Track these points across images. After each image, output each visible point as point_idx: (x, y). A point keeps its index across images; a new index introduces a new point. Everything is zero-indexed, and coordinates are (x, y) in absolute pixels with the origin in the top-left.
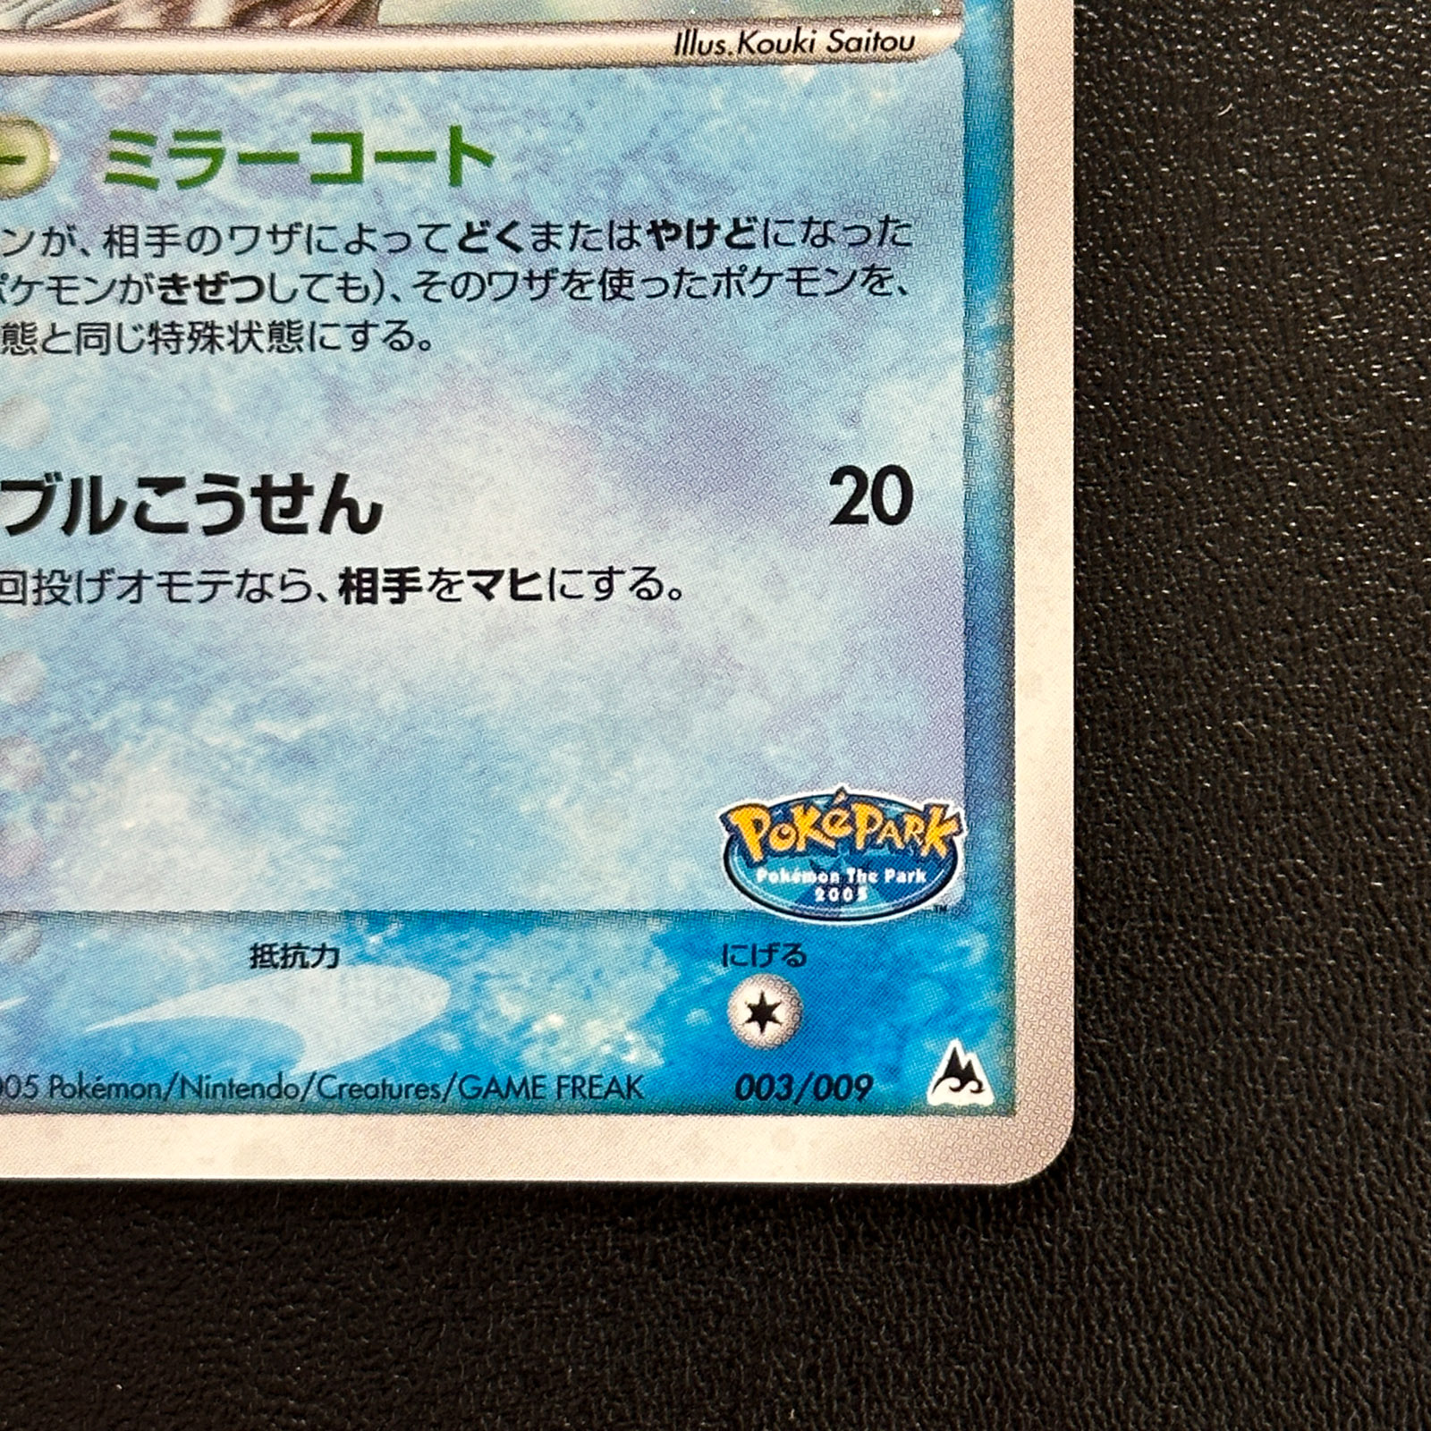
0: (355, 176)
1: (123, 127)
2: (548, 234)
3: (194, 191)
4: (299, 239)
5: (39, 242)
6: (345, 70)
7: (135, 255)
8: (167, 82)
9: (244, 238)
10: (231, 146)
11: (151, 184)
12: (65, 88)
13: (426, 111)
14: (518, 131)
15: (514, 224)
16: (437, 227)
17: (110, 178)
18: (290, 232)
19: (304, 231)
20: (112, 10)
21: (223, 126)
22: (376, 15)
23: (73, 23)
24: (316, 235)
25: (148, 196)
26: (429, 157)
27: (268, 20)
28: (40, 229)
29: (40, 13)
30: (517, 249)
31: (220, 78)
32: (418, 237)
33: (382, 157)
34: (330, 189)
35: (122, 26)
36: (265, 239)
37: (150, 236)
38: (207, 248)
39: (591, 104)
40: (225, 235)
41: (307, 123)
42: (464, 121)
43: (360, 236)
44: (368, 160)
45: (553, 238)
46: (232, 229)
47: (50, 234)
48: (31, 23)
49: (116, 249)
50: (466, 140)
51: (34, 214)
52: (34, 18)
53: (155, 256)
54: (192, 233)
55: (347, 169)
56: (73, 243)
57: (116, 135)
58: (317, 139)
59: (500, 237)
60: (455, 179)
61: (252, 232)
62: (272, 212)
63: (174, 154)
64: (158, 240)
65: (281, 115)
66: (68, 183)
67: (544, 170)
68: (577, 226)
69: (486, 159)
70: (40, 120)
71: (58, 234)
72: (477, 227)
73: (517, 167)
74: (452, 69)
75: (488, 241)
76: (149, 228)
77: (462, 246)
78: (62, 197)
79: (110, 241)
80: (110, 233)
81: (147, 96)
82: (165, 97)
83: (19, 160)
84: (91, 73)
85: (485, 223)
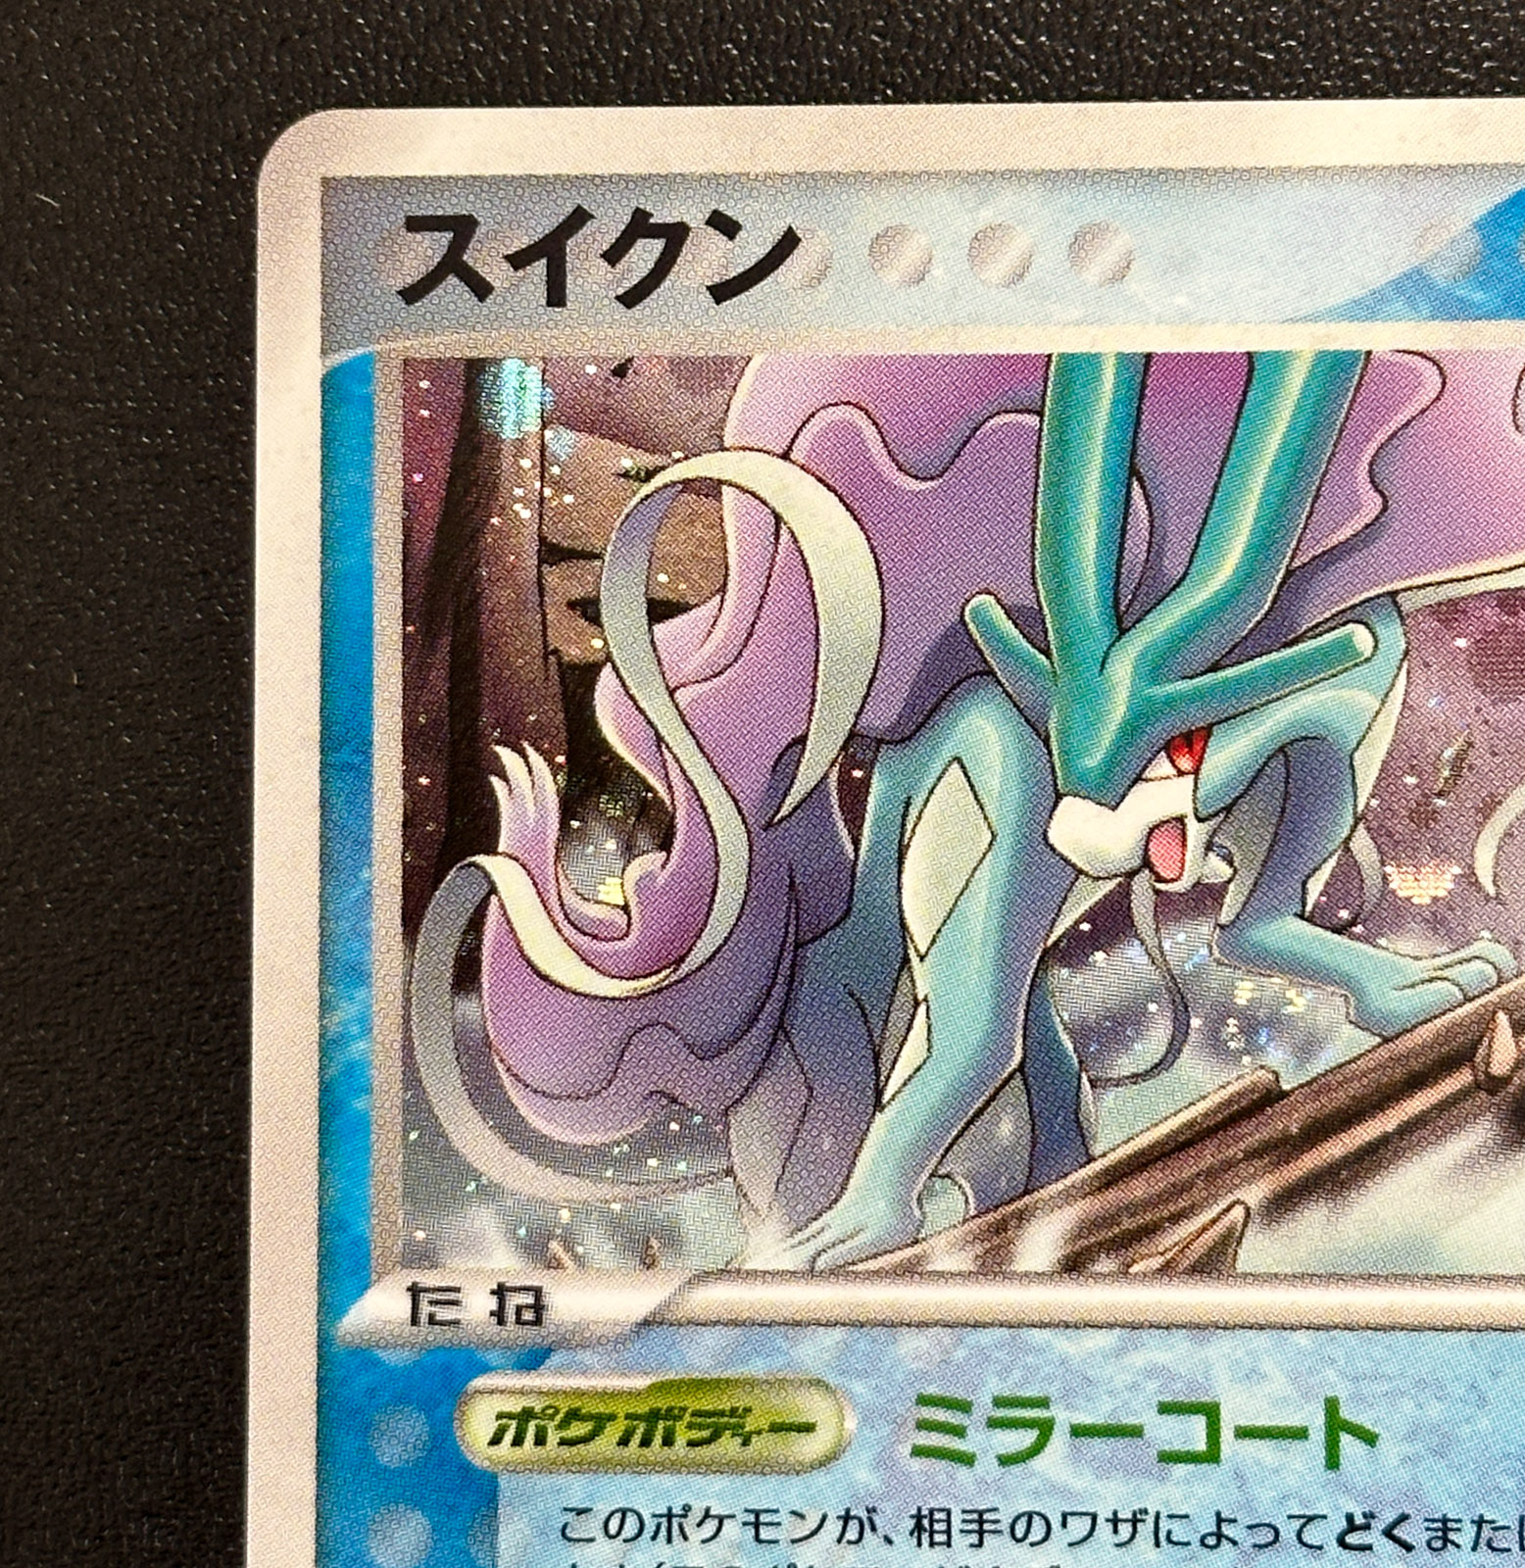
0: (1212, 1456)
1: (932, 1390)
2: (1445, 1530)
3: (1016, 1469)
4: (1146, 1529)
5: (833, 1527)
6: (1198, 1326)
7: (948, 1544)
8: (985, 1337)
9: (1079, 1527)
10: (1063, 1417)
11: (967, 1460)
12: (863, 1342)
13: (1294, 1378)
14: (1407, 1406)
15: (1404, 1518)
16: (1310, 1519)
17: (918, 1452)
18: (1135, 1521)
19: (1150, 1520)
20: (917, 1249)
21: (1052, 1391)
22: (1235, 1261)
23: (872, 1265)
24: (1164, 1526)
25: (962, 1472)
26: (1300, 1434)
27: (1105, 1265)
28: (835, 1511)
29: (831, 1252)
30: (1409, 1548)
31: (1046, 1334)
32: (1288, 1530)
33: (1243, 1433)
34: (1180, 1470)
35: (930, 1268)
36: (1104, 1529)
37: (964, 1521)
38: (1032, 1538)
39: (1495, 1375)
40: (1056, 1524)
41: (1154, 1391)
42: (1342, 1392)
43: (1219, 1527)
44: (1227, 1434)
45: (1452, 1536)
46: (1065, 1516)
47: (846, 1518)
48: (821, 1264)
49: (925, 1537)
50: (1345, 1413)
51: (826, 1494)
52: (824, 1256)
53: (972, 1545)
54: (1018, 1518)
55: (1201, 1445)
56: (874, 1529)
57: (924, 1401)
58: (1165, 1409)
59: (1388, 1533)
60: (1333, 1462)
61: (1088, 1521)
62: (1112, 1496)
63: (993, 1424)
64: (975, 1526)
65: (1122, 1380)
66: (866, 1456)
67: (1439, 1453)
68: (1480, 1522)
69: (1369, 1439)
70: (832, 1380)
71: (854, 1517)
72: (1359, 1520)
73: (1407, 1449)
74: (1326, 1328)
75: (1374, 1537)
76: (964, 1512)
77: (1342, 1542)
78: (860, 1476)
79: (919, 1528)
80: (919, 1517)
81: (960, 1354)
82: (983, 1355)
83: (808, 1428)
84: (893, 1325)
85: (1369, 1516)
